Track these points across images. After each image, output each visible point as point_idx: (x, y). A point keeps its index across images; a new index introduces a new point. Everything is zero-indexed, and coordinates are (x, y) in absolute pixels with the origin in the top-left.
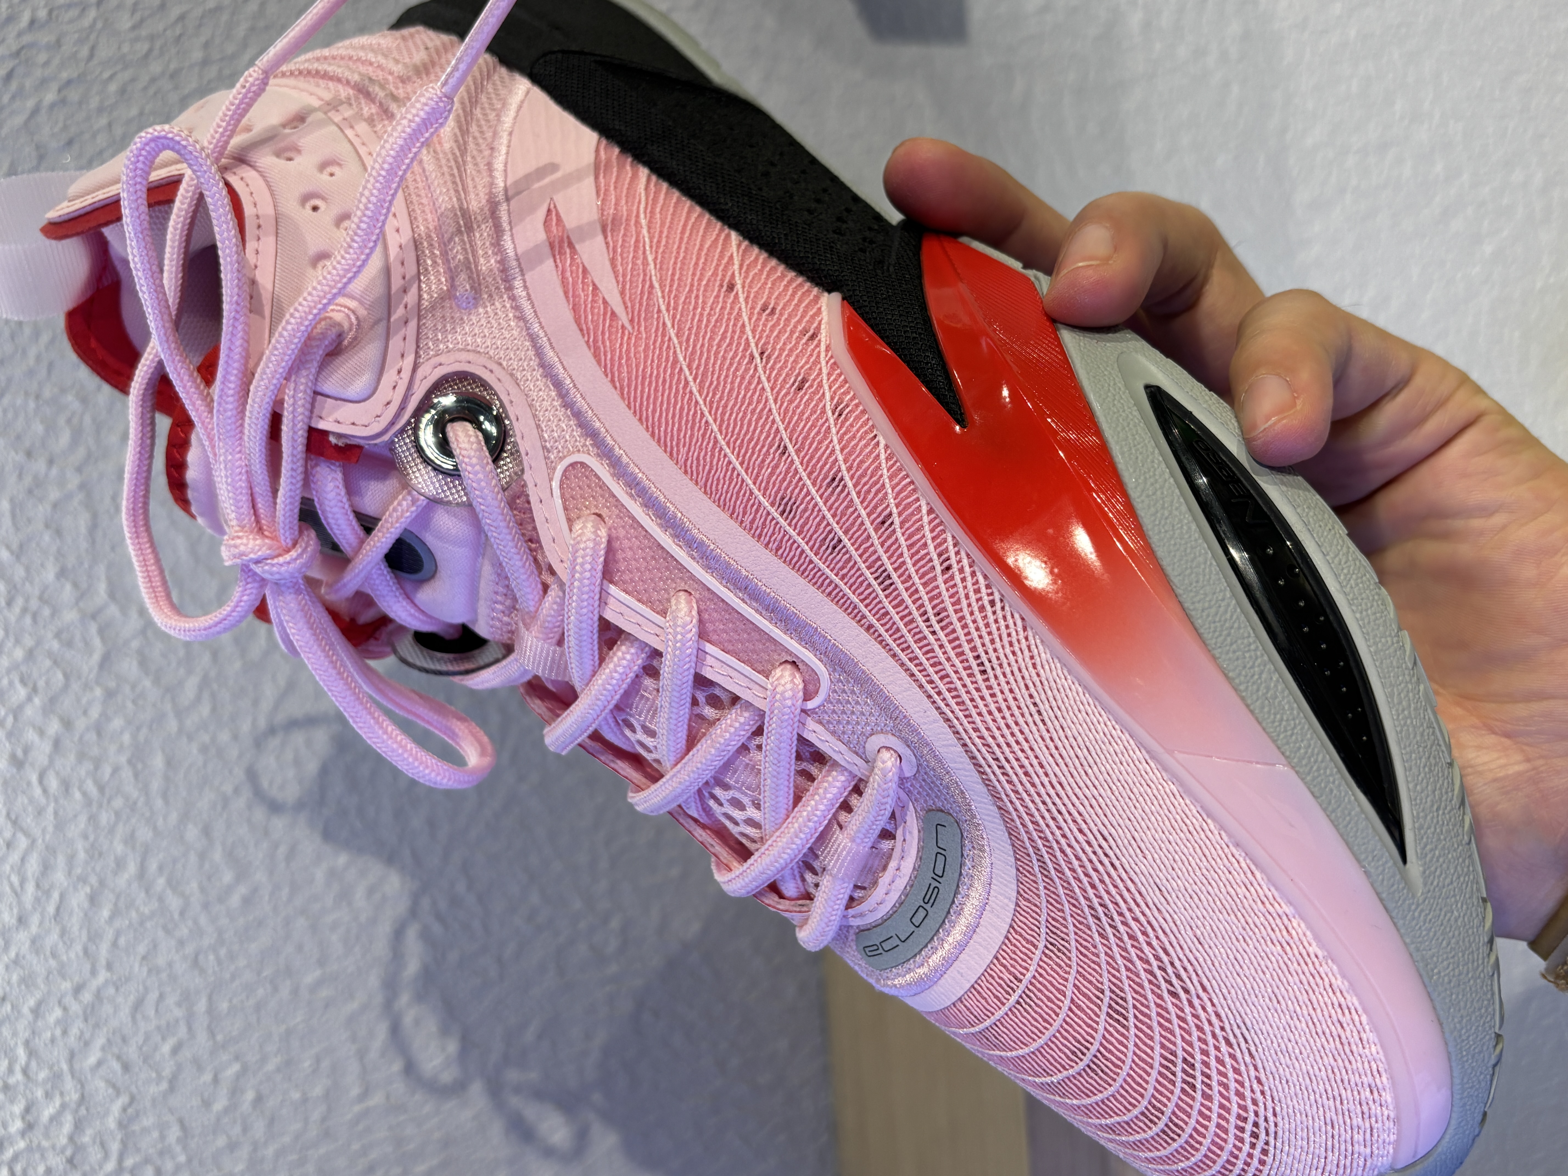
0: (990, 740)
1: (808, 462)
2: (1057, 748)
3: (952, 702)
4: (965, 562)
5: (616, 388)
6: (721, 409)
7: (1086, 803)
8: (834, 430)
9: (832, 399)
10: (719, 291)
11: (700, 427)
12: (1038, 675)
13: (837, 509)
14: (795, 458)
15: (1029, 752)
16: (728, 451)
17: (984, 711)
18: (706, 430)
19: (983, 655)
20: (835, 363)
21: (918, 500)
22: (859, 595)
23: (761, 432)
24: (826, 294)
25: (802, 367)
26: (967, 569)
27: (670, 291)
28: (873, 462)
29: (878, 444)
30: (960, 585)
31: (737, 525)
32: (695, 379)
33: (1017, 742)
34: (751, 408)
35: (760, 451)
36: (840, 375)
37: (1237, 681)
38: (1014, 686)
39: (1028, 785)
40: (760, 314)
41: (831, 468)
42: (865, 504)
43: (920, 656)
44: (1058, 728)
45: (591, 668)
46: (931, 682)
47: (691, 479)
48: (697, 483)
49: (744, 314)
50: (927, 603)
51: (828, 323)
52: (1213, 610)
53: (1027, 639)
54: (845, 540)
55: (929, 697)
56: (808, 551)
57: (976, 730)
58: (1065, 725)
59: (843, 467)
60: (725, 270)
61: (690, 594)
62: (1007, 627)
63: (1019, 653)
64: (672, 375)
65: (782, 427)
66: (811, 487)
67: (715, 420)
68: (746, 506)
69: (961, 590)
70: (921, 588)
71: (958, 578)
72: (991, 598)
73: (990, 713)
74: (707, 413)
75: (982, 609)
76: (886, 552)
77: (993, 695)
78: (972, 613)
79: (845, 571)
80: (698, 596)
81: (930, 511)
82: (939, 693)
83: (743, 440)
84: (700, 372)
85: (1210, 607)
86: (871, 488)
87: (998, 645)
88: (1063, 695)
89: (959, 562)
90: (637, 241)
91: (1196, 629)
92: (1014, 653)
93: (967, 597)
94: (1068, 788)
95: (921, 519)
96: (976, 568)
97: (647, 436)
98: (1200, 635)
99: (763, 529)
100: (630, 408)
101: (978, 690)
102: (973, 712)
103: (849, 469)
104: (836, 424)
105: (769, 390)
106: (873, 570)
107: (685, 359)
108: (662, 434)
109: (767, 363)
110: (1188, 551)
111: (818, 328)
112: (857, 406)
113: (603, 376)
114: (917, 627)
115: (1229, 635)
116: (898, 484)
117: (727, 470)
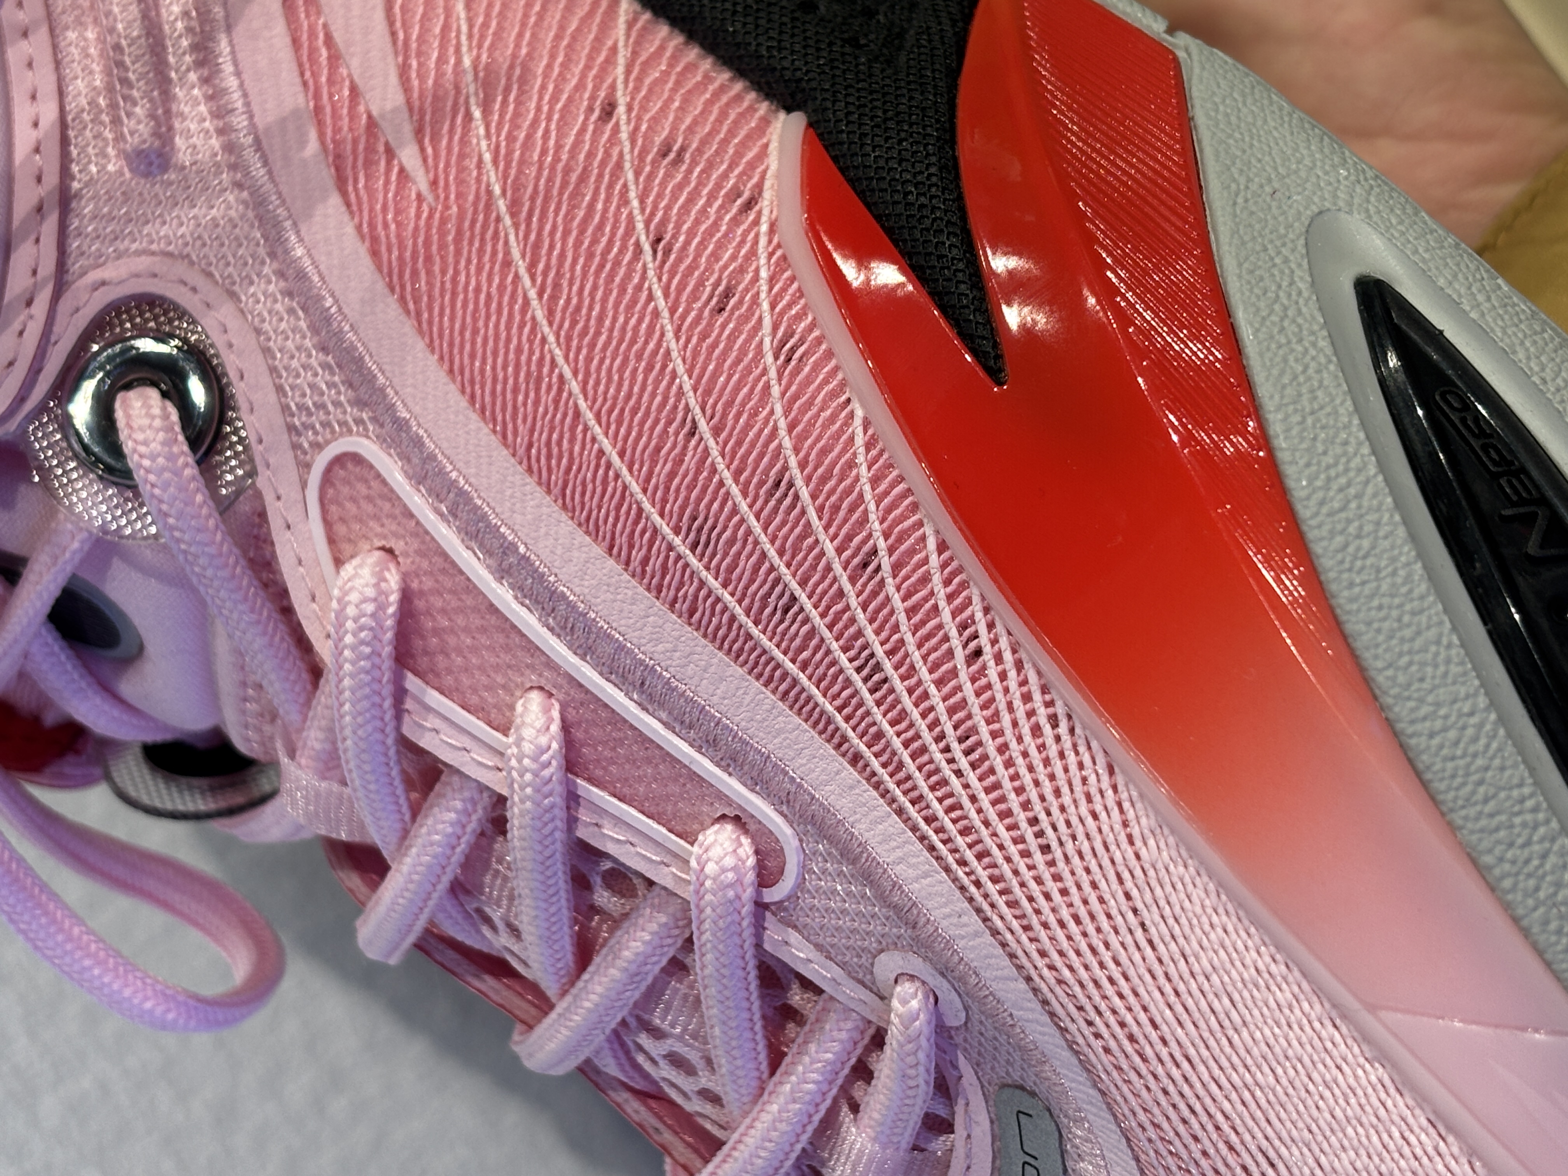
0: (1066, 973)
1: (734, 453)
2: (1177, 993)
3: (1000, 902)
4: (1004, 643)
5: (408, 312)
6: (584, 351)
7: (1234, 1096)
8: (776, 390)
9: (775, 327)
10: (586, 119)
11: (549, 387)
12: (1138, 857)
13: (786, 538)
14: (711, 443)
15: (1132, 999)
16: (597, 430)
17: (1052, 920)
18: (560, 390)
19: (1042, 816)
20: (784, 258)
21: (920, 524)
22: (835, 697)
23: (653, 395)
24: (782, 115)
25: (725, 267)
26: (1008, 656)
27: (500, 124)
28: (844, 451)
29: (851, 415)
30: (998, 686)
31: (619, 568)
32: (540, 295)
33: (1111, 980)
34: (635, 348)
35: (652, 429)
36: (793, 279)
37: (1497, 872)
38: (1098, 876)
39: (1137, 1060)
40: (655, 164)
41: (771, 465)
42: (832, 530)
43: (941, 814)
44: (1177, 956)
45: (398, 826)
46: (962, 863)
47: (540, 484)
48: (549, 492)
49: (627, 165)
50: (944, 718)
51: (778, 176)
52: (1452, 734)
53: (1115, 788)
54: (803, 598)
55: (963, 889)
56: (743, 618)
57: (1043, 954)
58: (1188, 951)
59: (793, 462)
60: (599, 78)
61: (550, 695)
62: (1081, 766)
63: (1103, 815)
64: (502, 287)
65: (687, 386)
66: (739, 498)
67: (575, 373)
68: (633, 532)
69: (999, 696)
70: (933, 690)
71: (993, 673)
72: (1051, 710)
73: (1062, 924)
74: (560, 360)
75: (1036, 730)
76: (871, 621)
77: (1064, 892)
78: (1020, 739)
79: (805, 655)
80: (561, 697)
81: (942, 547)
82: (978, 884)
83: (622, 410)
84: (549, 281)
85: (1445, 730)
86: (841, 500)
87: (1067, 799)
88: (1183, 896)
89: (994, 642)
90: (446, 28)
91: (1418, 774)
92: (1095, 816)
93: (1010, 707)
94: (1202, 1068)
95: (926, 561)
96: (1023, 655)
97: (464, 403)
98: (1425, 785)
99: (663, 577)
100: (433, 351)
101: (1039, 880)
102: (1035, 921)
103: (802, 465)
104: (780, 380)
105: (666, 314)
106: (852, 653)
107: (523, 256)
108: (488, 399)
109: (664, 262)
110: (1406, 619)
111: (759, 187)
112: (819, 341)
113: (386, 291)
114: (931, 761)
115: (1481, 782)
116: (886, 493)
117: (598, 466)
